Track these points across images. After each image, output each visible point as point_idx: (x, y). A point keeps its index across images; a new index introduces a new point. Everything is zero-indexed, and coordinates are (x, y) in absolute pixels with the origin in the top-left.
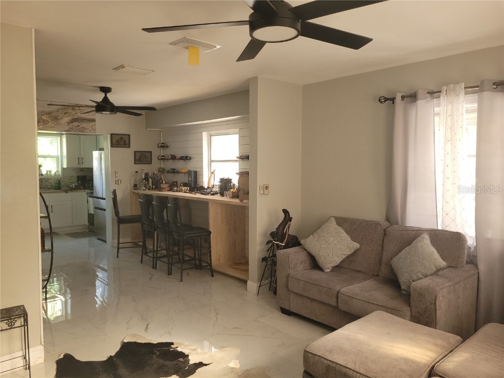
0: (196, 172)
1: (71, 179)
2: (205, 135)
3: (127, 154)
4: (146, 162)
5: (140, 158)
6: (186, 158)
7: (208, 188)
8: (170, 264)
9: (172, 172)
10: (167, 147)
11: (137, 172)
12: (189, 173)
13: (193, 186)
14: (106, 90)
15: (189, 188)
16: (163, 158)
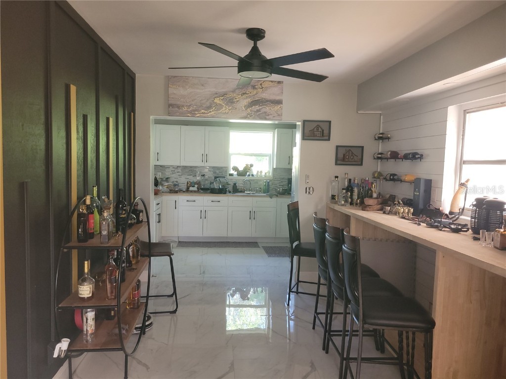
0: (429, 183)
2: (452, 113)
3: (326, 150)
4: (354, 163)
5: (344, 155)
6: (415, 157)
7: (451, 213)
8: (345, 359)
9: (391, 180)
10: (388, 138)
11: (337, 177)
12: (416, 182)
13: (421, 206)
14: (255, 34)
15: (412, 210)
16: (380, 156)
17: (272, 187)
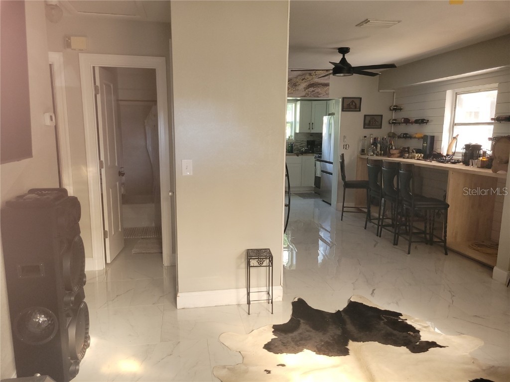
0: (433, 138)
1: (302, 144)
2: (449, 94)
5: (369, 122)
6: (422, 122)
7: (447, 155)
9: (404, 137)
10: (401, 109)
11: (365, 137)
12: (425, 138)
13: (428, 152)
14: (344, 51)
15: (423, 155)
16: (394, 121)
17: (294, 148)
